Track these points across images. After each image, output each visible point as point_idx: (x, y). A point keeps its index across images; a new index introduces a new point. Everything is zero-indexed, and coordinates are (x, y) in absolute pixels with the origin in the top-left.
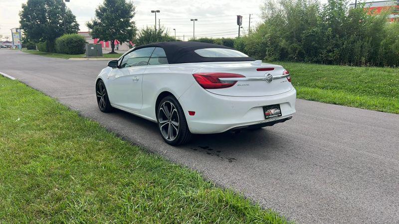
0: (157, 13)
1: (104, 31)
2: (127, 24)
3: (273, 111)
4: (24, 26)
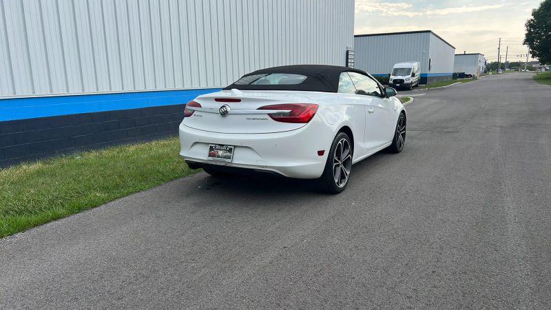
3: (220, 153)
4: (529, 40)
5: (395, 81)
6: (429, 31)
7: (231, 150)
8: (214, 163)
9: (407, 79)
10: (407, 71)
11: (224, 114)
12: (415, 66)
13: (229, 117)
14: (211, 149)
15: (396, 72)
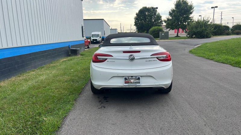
0: (215, 8)
1: (172, 24)
2: (188, 18)
3: (132, 81)
4: (136, 24)
5: (93, 40)
6: (103, 19)
7: (139, 79)
8: (128, 87)
9: (99, 39)
10: (98, 36)
11: (133, 59)
12: (99, 33)
13: (135, 61)
14: (126, 79)
15: (93, 36)
